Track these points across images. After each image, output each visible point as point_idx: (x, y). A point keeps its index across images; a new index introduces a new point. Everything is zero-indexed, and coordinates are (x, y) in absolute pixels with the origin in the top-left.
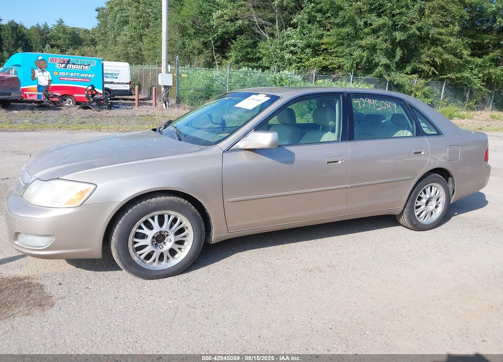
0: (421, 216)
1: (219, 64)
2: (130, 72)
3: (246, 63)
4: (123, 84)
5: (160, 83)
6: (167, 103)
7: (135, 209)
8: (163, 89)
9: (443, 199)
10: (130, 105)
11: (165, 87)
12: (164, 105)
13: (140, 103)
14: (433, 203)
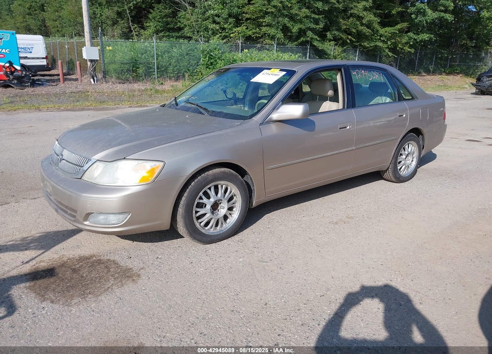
0: (401, 170)
1: (137, 35)
2: (45, 46)
3: (167, 34)
4: (38, 58)
5: (85, 56)
6: (95, 78)
7: (197, 182)
8: (89, 63)
9: (416, 154)
10: (54, 81)
11: (91, 61)
12: (92, 80)
13: (66, 78)
14: (410, 158)
